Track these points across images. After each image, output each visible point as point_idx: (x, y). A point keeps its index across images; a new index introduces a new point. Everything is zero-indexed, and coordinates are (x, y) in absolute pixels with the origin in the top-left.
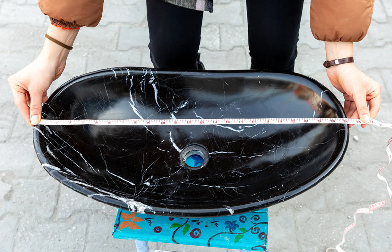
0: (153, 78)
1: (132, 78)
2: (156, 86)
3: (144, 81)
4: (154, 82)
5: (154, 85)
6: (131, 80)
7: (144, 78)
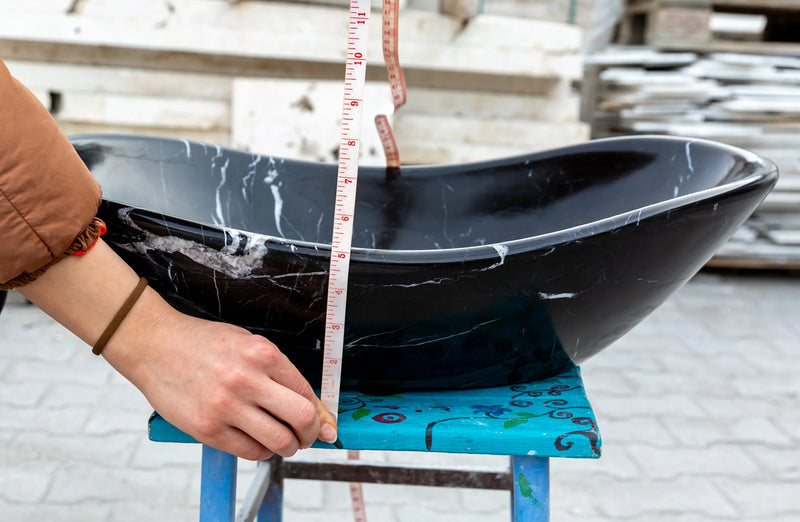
0: (274, 173)
1: (227, 164)
2: (281, 191)
3: (252, 175)
4: (275, 182)
5: (275, 190)
6: (223, 170)
7: (252, 169)
